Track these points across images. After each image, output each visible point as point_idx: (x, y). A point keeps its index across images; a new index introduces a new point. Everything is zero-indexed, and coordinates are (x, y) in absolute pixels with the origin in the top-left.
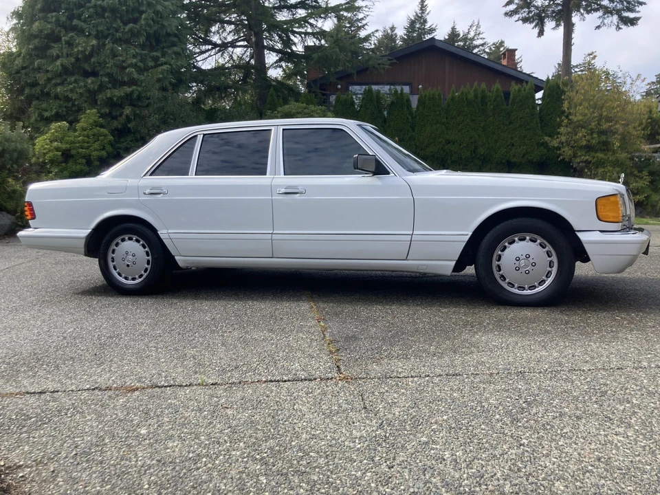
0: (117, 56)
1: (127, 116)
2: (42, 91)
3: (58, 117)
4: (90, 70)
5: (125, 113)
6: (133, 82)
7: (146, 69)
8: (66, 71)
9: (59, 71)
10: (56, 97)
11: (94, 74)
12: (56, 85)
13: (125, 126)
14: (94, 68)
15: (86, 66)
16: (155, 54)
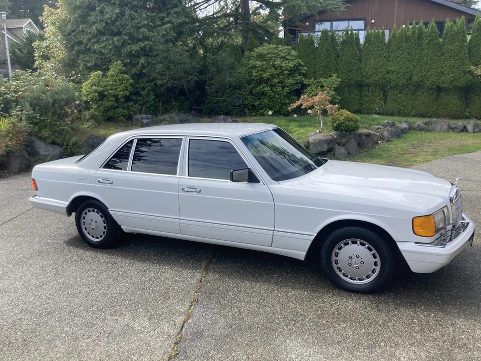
0: (134, 20)
1: (142, 64)
2: (85, 47)
3: (96, 67)
4: (116, 30)
5: (140, 63)
6: (146, 38)
7: (155, 27)
8: (101, 33)
9: (95, 34)
10: (95, 52)
11: (119, 33)
12: (94, 43)
13: (141, 71)
14: (119, 29)
15: (113, 28)
16: (161, 15)
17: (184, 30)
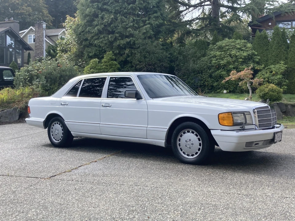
0: (124, 22)
1: (127, 54)
2: (89, 43)
3: (95, 56)
4: (111, 30)
5: (126, 53)
6: (132, 35)
7: (139, 27)
8: (100, 32)
9: (97, 33)
10: (95, 46)
11: (113, 32)
12: (96, 39)
13: (126, 59)
14: (113, 30)
15: (109, 28)
16: (144, 19)
17: (162, 30)
